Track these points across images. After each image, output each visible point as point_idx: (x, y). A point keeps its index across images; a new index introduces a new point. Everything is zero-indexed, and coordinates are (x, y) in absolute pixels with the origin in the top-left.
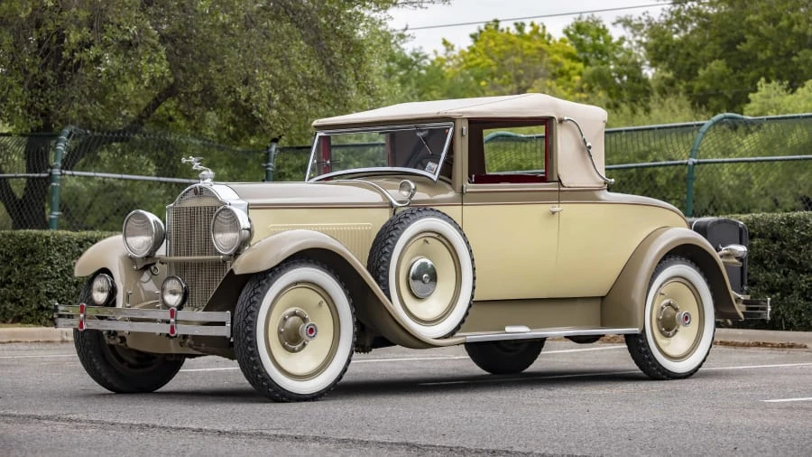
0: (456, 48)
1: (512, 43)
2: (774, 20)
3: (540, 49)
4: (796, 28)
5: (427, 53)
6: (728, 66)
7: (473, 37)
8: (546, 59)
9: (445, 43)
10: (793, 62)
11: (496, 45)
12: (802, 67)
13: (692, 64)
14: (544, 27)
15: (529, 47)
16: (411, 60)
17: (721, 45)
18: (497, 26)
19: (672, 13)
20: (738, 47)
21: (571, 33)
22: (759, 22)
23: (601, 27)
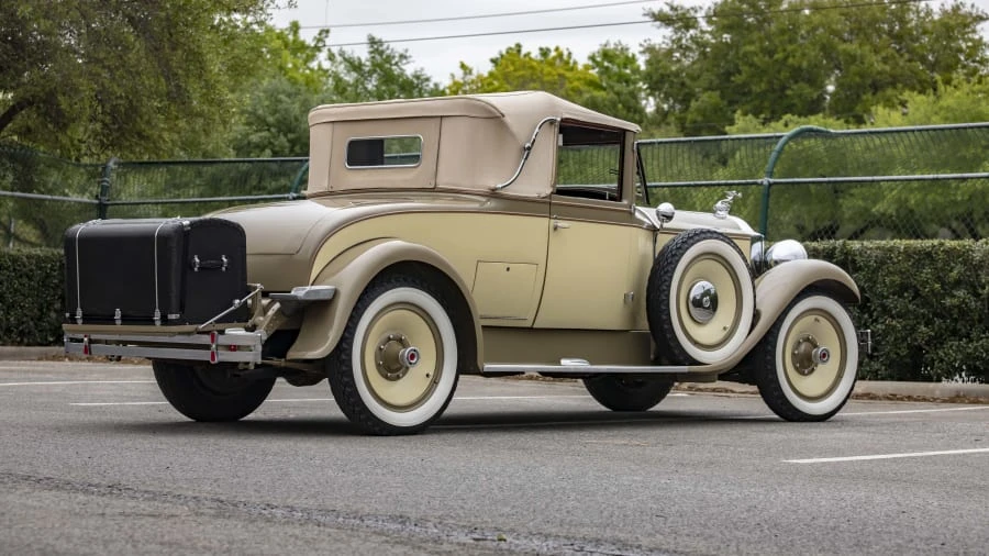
0: (475, 72)
1: (532, 68)
2: (771, 53)
3: (560, 75)
4: (791, 60)
5: (429, 75)
6: (722, 97)
7: (493, 61)
8: (568, 85)
9: (463, 66)
10: (787, 96)
11: (515, 70)
12: (796, 101)
13: (687, 94)
14: (570, 54)
15: (549, 74)
16: (412, 82)
17: (718, 76)
18: (519, 51)
19: (673, 41)
20: (733, 79)
21: (599, 59)
22: (756, 54)
23: (630, 55)
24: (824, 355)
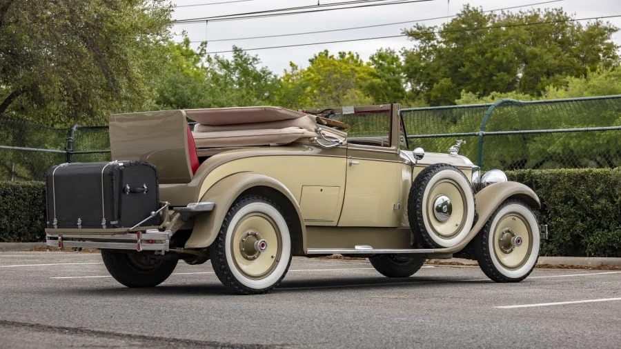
0: (299, 68)
1: (334, 65)
2: (483, 53)
3: (352, 69)
4: (496, 58)
5: (271, 71)
6: (453, 82)
7: (311, 61)
8: (357, 75)
9: (292, 64)
10: (493, 80)
11: (324, 67)
12: (499, 84)
13: (431, 80)
14: (358, 56)
15: (345, 68)
16: (261, 75)
17: (450, 69)
18: (327, 55)
20: (459, 70)
21: (376, 59)
22: (473, 54)
23: (395, 56)
24: (519, 241)
